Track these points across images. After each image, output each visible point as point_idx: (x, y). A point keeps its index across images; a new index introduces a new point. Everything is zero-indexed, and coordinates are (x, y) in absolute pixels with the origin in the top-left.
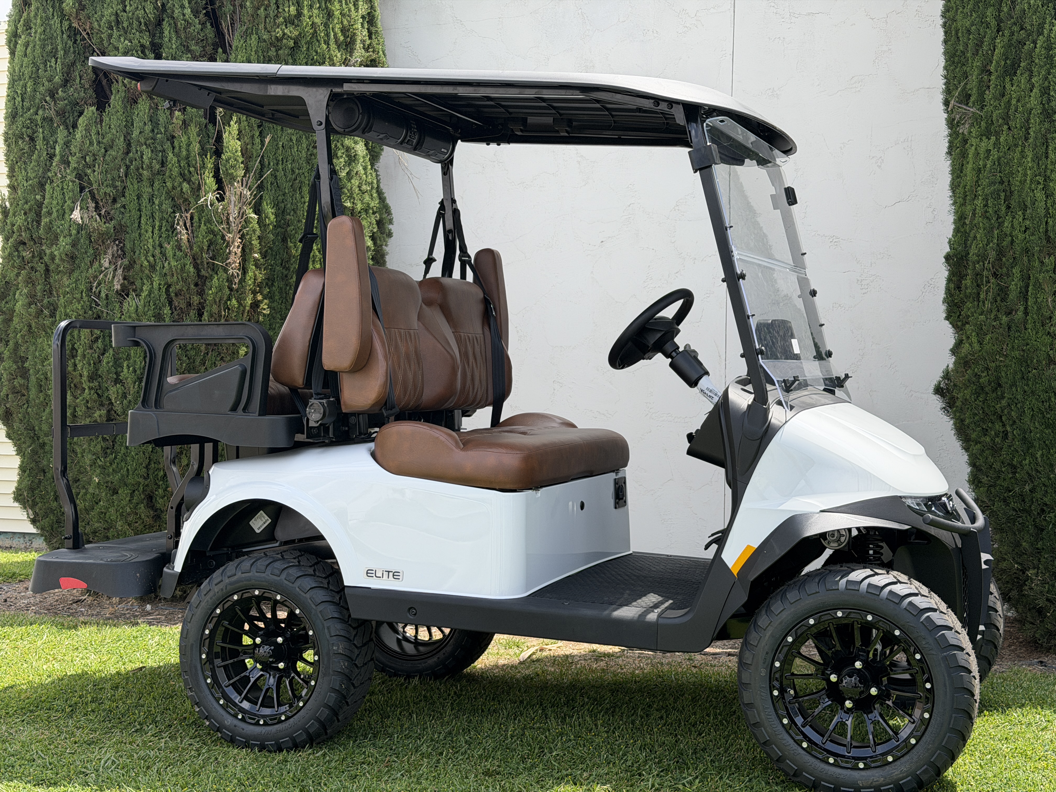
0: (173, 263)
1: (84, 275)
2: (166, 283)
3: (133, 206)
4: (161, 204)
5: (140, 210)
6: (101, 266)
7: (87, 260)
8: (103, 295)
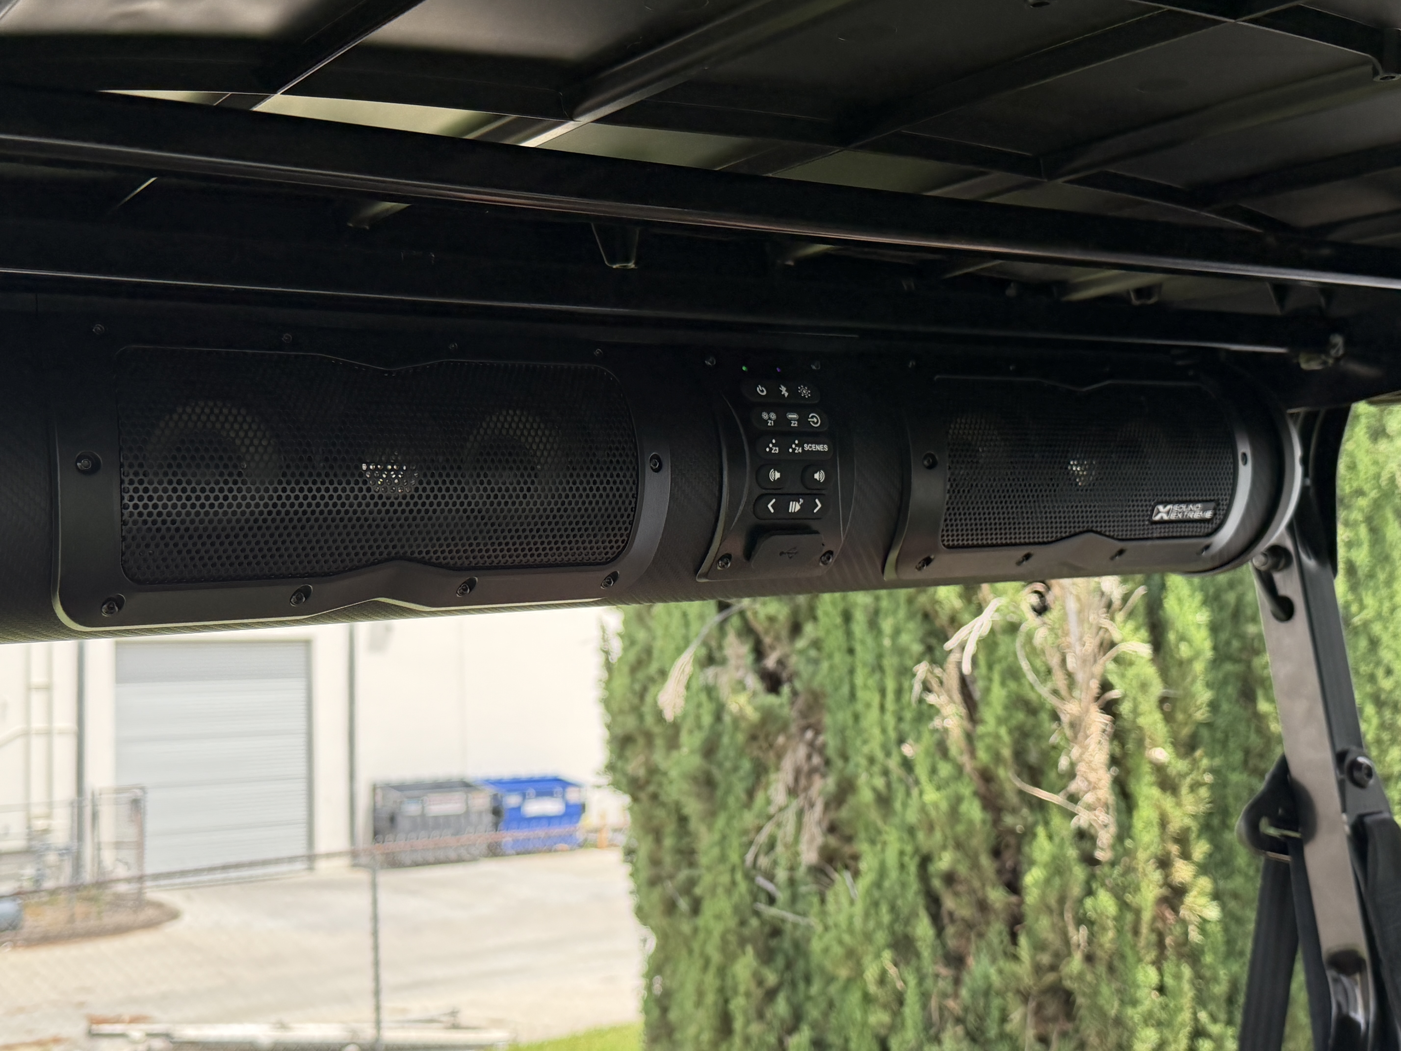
0: (931, 795)
1: (736, 824)
2: (917, 850)
3: (835, 640)
4: (897, 632)
5: (851, 651)
6: (769, 802)
7: (739, 789)
8: (782, 875)
